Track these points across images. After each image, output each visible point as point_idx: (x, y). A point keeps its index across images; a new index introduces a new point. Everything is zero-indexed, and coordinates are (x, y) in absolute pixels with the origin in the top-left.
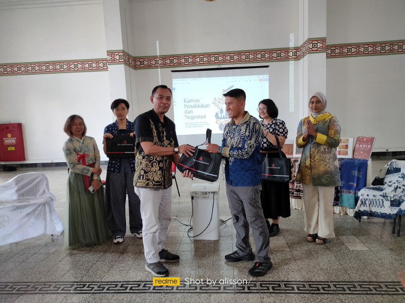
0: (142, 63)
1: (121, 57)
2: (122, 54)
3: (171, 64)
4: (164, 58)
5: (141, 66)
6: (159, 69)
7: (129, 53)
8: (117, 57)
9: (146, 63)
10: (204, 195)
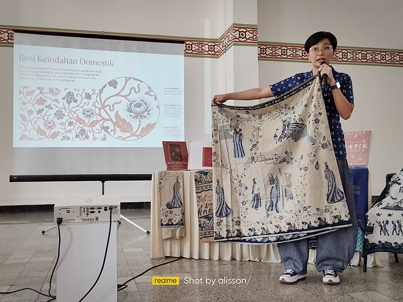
10: (87, 214)
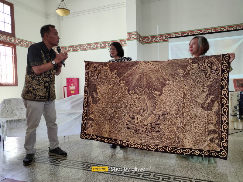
0: (147, 40)
1: (135, 36)
2: (136, 34)
3: (166, 39)
4: (161, 36)
5: (147, 42)
6: (158, 43)
7: (140, 34)
8: (133, 36)
9: (150, 40)
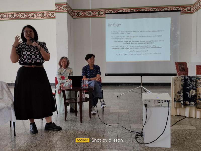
1: (65, 8)
2: (66, 5)
4: (94, 10)
5: (78, 16)
6: (91, 19)
8: (62, 8)
9: (81, 14)
10: (157, 103)
